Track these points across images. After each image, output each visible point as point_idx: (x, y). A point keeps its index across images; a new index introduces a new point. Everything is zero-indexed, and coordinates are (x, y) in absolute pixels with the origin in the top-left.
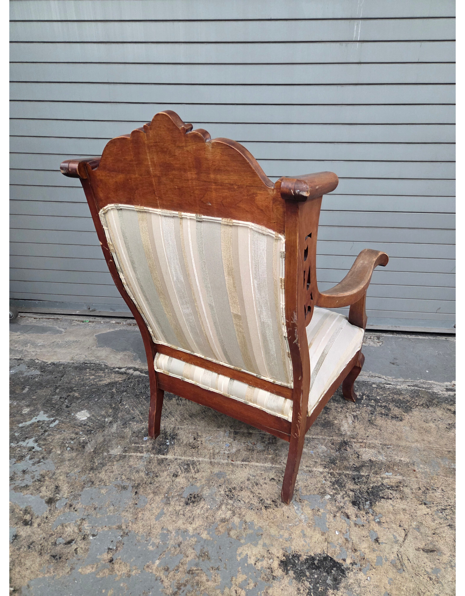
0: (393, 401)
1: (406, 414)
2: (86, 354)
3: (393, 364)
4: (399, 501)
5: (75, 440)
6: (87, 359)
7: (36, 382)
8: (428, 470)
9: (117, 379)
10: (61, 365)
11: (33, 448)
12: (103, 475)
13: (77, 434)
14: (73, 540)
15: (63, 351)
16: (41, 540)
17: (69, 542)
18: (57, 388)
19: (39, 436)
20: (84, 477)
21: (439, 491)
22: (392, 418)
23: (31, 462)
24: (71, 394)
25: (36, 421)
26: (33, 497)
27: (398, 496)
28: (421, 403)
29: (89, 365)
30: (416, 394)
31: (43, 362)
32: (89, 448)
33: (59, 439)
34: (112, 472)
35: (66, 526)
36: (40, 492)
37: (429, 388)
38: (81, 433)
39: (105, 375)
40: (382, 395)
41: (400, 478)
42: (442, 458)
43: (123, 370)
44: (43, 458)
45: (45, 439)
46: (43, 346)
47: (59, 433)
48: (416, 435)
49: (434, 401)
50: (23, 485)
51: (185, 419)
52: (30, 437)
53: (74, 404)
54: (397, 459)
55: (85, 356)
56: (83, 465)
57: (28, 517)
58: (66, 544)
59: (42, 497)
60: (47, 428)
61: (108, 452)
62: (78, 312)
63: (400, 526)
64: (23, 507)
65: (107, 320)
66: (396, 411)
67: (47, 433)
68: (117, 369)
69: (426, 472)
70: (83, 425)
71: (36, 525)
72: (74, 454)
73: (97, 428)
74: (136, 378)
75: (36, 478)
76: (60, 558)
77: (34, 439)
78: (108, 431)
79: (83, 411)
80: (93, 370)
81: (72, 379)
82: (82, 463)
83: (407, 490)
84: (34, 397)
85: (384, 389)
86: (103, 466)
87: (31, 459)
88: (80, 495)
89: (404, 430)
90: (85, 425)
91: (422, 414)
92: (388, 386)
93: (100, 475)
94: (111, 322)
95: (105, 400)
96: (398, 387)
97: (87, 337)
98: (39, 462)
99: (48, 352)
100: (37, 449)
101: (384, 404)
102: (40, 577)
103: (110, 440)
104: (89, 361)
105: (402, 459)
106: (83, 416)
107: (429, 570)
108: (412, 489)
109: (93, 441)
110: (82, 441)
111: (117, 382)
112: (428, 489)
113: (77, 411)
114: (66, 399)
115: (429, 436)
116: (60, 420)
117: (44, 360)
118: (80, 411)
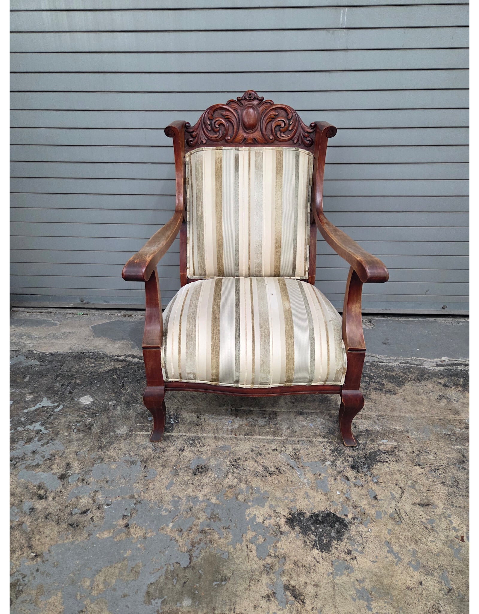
0: (386, 377)
1: (399, 388)
2: (84, 344)
3: (385, 344)
4: (395, 463)
5: (81, 423)
6: (85, 348)
7: (36, 371)
8: (421, 436)
9: (117, 366)
10: (60, 355)
11: (41, 431)
12: (111, 453)
13: (82, 417)
14: (89, 510)
15: (60, 342)
16: (57, 511)
17: (85, 512)
18: (58, 376)
19: (45, 420)
20: (93, 455)
21: (432, 453)
22: (386, 392)
23: (40, 443)
24: (73, 381)
25: (41, 406)
26: (45, 474)
27: (394, 459)
28: (413, 378)
29: (87, 354)
30: (407, 370)
31: (41, 352)
32: (96, 429)
33: (65, 422)
34: (121, 449)
35: (80, 498)
36: (52, 470)
37: (420, 365)
38: (86, 416)
39: (105, 363)
40: (376, 372)
41: (394, 444)
42: (434, 425)
43: (122, 358)
44: (51, 439)
45: (51, 423)
46: (39, 338)
47: (64, 417)
48: (409, 406)
49: (425, 376)
50: (35, 464)
51: (187, 400)
52: (37, 421)
53: (76, 391)
54: (392, 427)
55: (83, 346)
56: (91, 444)
57: (42, 492)
58: (81, 513)
59: (53, 474)
60: (52, 413)
61: (115, 432)
62: (71, 305)
63: (396, 485)
64: (37, 483)
65: (102, 312)
66: (389, 386)
67: (52, 418)
68: (116, 357)
69: (420, 437)
70: (87, 408)
71: (50, 499)
72: (81, 435)
73: (102, 411)
74: (136, 365)
75: (46, 457)
76: (77, 526)
77: (40, 422)
78: (113, 413)
79: (86, 397)
80: (92, 358)
81: (72, 368)
82: (90, 443)
83: (401, 454)
84: (36, 385)
85: (377, 367)
86: (111, 444)
87: (39, 440)
88: (91, 471)
89: (397, 403)
90: (89, 409)
91: (414, 387)
92: (381, 364)
93: (109, 453)
94: (106, 314)
95: (107, 385)
96: (391, 364)
97: (83, 329)
98: (48, 443)
99: (46, 343)
100: (44, 431)
101: (377, 380)
102: (59, 543)
103: (115, 421)
104: (87, 350)
105: (397, 427)
106: (86, 400)
107: (425, 521)
108: (406, 453)
109: (99, 422)
110: (87, 423)
111: (117, 369)
112: (421, 452)
113: (80, 397)
114: (68, 386)
115: (421, 406)
116: (63, 405)
117: (42, 351)
118: (83, 396)
